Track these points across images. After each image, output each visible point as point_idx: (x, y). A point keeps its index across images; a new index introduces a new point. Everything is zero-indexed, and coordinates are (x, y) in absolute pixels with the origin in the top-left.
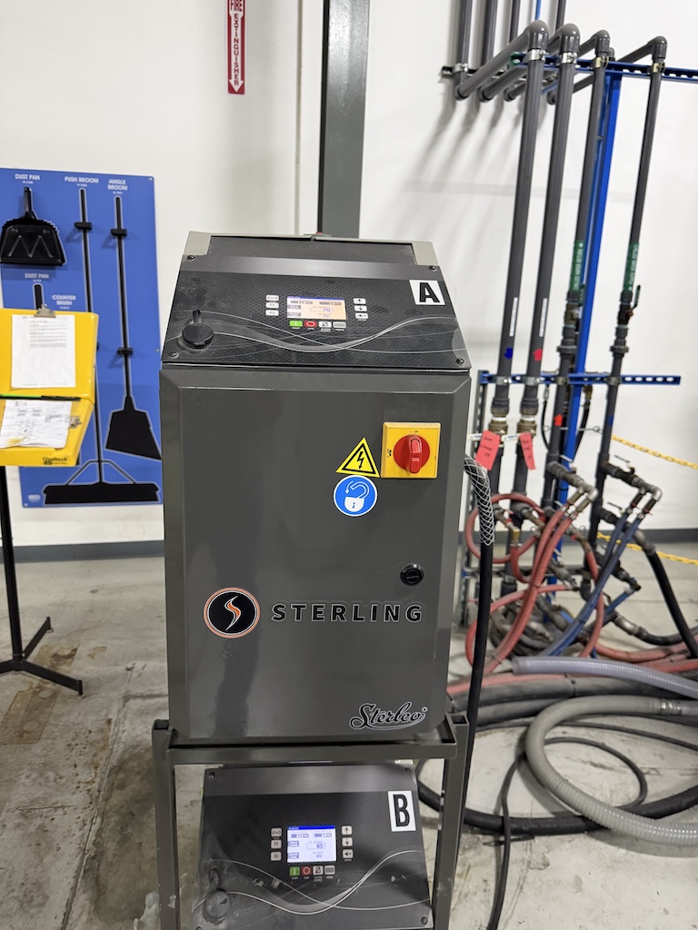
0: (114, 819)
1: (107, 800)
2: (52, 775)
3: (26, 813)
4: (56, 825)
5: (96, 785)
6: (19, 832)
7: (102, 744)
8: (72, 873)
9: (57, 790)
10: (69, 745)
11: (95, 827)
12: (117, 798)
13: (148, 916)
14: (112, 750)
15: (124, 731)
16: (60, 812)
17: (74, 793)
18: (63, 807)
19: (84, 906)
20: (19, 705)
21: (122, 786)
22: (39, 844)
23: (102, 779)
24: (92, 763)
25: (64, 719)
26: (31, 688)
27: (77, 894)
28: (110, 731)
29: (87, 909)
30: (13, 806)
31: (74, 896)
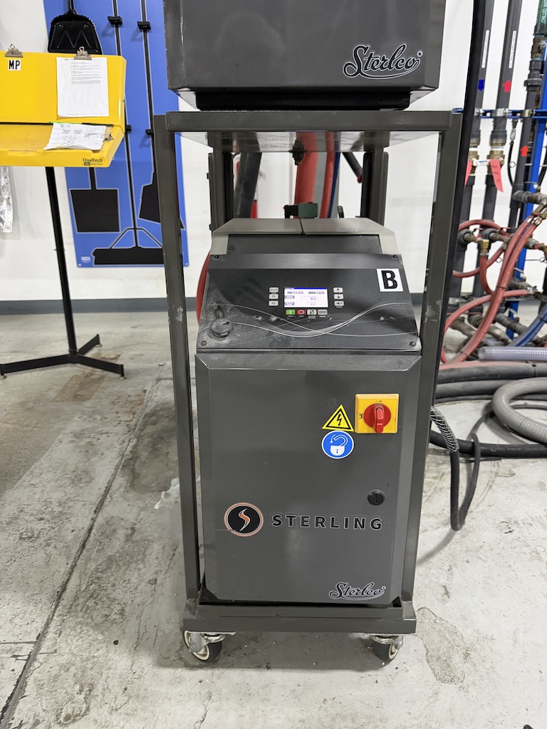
0: (147, 440)
1: (141, 430)
2: (99, 417)
3: (78, 436)
4: (102, 442)
5: (133, 423)
6: (72, 445)
7: (139, 402)
8: (113, 466)
9: (102, 424)
10: (113, 402)
11: (131, 444)
12: (149, 429)
13: (173, 490)
14: (146, 405)
15: (156, 396)
16: (105, 435)
17: (115, 426)
18: (107, 433)
19: (122, 484)
20: (74, 382)
21: (154, 423)
22: (87, 451)
23: (138, 420)
24: (131, 412)
25: (109, 390)
26: (84, 374)
27: (117, 477)
28: (145, 395)
29: (124, 485)
30: (68, 431)
31: (114, 479)
